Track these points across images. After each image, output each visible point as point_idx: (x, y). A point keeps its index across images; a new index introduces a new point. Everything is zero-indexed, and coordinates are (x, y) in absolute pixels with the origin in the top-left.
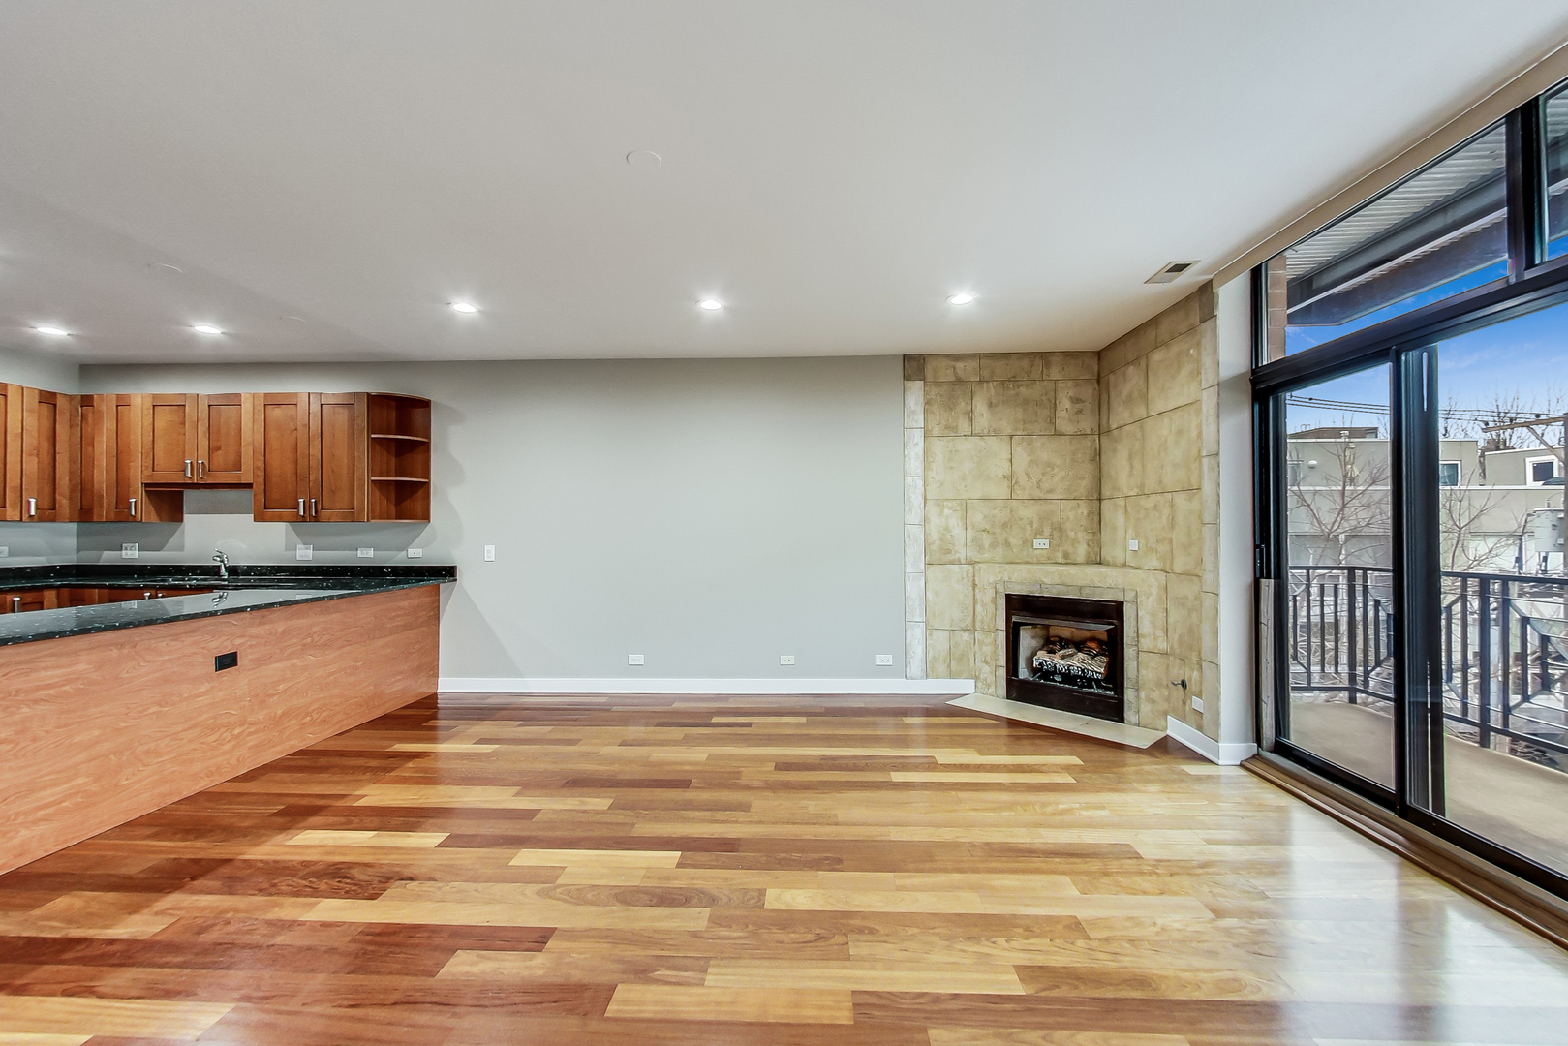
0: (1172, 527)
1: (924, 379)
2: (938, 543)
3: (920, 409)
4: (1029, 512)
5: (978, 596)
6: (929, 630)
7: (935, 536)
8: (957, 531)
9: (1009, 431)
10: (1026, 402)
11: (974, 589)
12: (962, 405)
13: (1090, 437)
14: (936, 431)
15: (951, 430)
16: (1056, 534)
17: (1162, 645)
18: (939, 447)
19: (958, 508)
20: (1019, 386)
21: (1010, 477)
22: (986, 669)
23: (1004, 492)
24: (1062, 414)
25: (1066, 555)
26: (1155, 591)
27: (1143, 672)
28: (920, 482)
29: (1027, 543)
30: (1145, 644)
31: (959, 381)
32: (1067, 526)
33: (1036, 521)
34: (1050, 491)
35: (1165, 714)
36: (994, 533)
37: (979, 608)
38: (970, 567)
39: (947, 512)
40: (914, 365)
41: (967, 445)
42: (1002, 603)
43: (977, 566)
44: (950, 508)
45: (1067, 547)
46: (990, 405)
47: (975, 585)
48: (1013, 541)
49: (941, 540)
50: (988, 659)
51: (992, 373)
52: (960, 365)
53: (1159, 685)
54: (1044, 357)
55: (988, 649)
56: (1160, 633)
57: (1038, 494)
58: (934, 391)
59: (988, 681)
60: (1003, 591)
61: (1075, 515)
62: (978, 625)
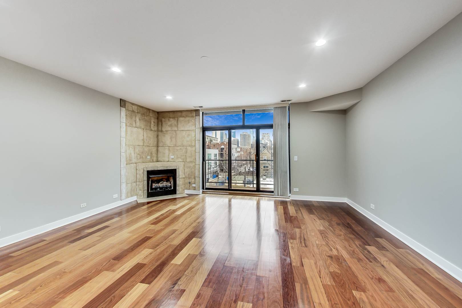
0: (186, 153)
1: (125, 108)
2: (129, 158)
3: (125, 117)
4: (146, 149)
5: (138, 172)
6: (127, 184)
7: (128, 156)
8: (133, 154)
9: (143, 128)
10: (146, 121)
11: (136, 171)
12: (134, 118)
13: (156, 132)
14: (128, 125)
15: (131, 125)
16: (151, 155)
17: (184, 176)
18: (129, 129)
19: (133, 148)
20: (145, 116)
21: (143, 140)
22: (141, 192)
23: (141, 144)
24: (152, 125)
25: (153, 160)
26: (182, 166)
27: (180, 183)
28: (125, 140)
29: (146, 157)
30: (181, 177)
31: (133, 111)
32: (153, 153)
33: (148, 151)
34: (150, 144)
35: (184, 190)
36: (140, 155)
37: (138, 176)
38: (135, 164)
39: (131, 149)
40: (123, 103)
41: (135, 130)
42: (146, 173)
43: (137, 164)
44: (131, 148)
45: (153, 158)
46: (140, 119)
47: (137, 169)
48: (144, 157)
49: (129, 157)
50: (141, 189)
51: (140, 111)
52: (133, 106)
53: (183, 184)
54: (149, 110)
55: (141, 186)
56: (183, 174)
57: (148, 145)
58: (128, 112)
59: (141, 195)
60: (146, 170)
61: (154, 150)
62: (138, 180)
